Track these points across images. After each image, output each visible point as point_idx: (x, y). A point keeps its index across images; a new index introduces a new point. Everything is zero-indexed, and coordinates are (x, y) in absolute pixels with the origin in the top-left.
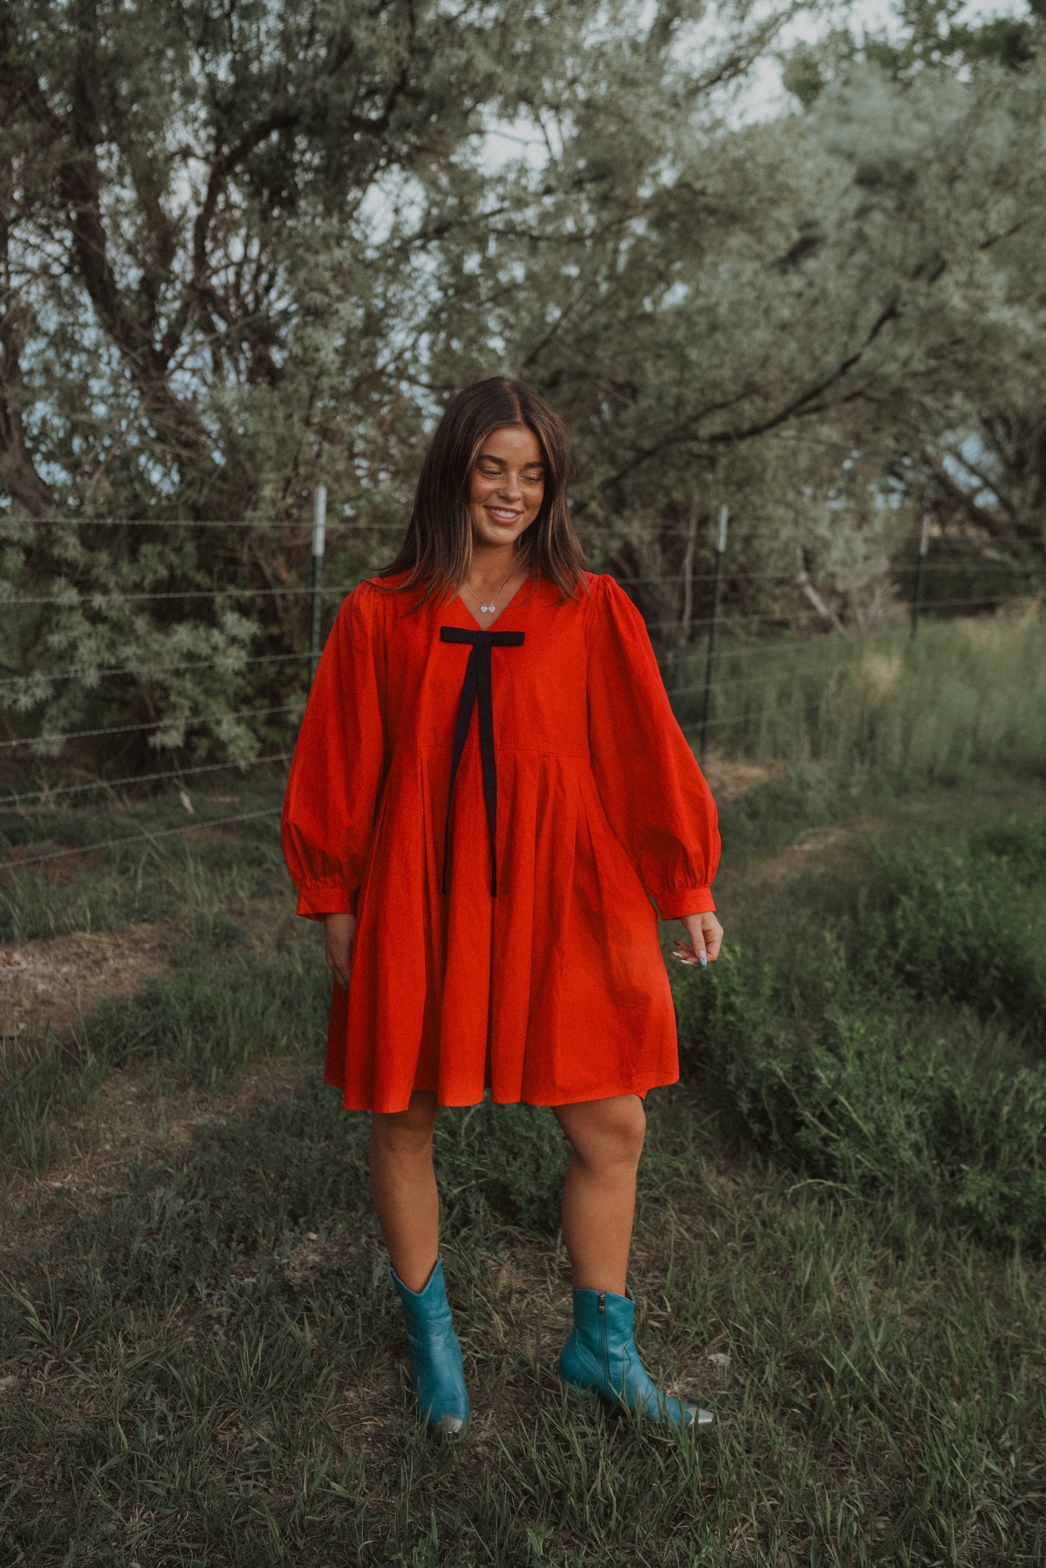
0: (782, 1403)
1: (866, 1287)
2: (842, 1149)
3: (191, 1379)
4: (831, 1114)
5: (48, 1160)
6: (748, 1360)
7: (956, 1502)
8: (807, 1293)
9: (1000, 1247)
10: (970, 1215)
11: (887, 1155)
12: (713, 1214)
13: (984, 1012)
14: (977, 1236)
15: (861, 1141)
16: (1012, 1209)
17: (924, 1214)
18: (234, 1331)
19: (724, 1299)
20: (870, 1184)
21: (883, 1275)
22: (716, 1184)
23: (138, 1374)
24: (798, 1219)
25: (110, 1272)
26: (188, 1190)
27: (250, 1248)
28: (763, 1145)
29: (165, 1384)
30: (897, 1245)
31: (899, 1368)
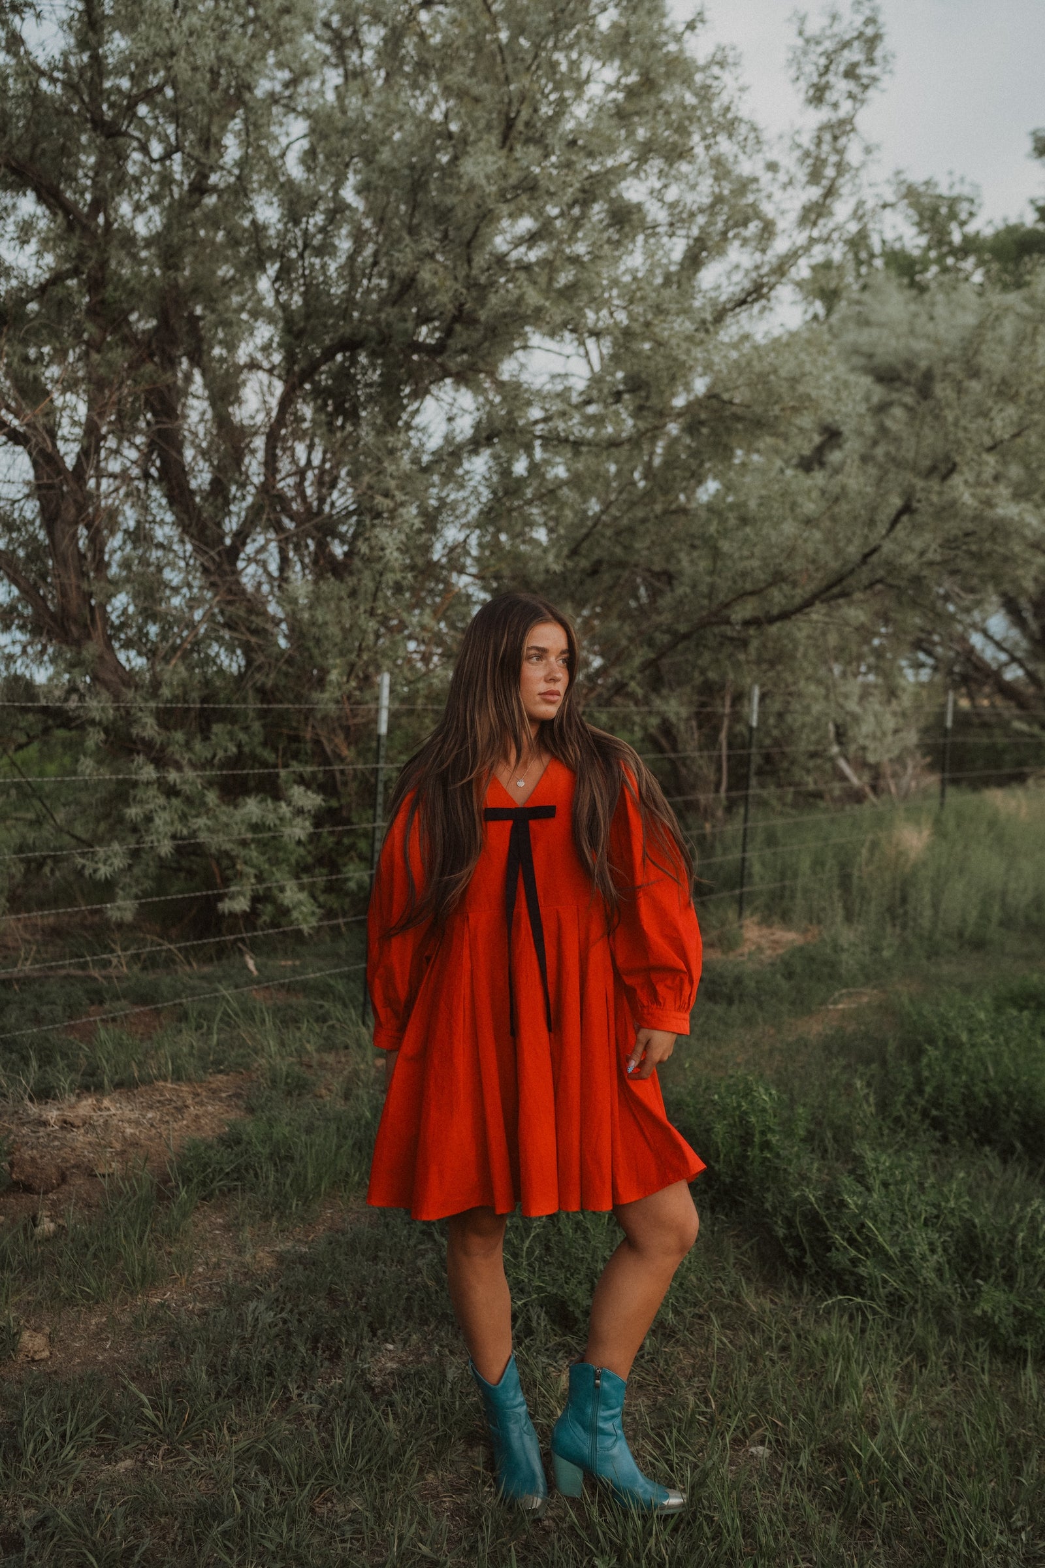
0: (814, 1485)
1: (891, 1389)
2: (870, 1269)
3: (289, 1459)
4: (860, 1239)
5: (149, 1278)
6: (783, 1450)
8: (838, 1395)
9: (1013, 1356)
10: (985, 1327)
11: (912, 1277)
12: (752, 1328)
13: (1006, 1154)
14: (994, 1349)
15: (886, 1262)
16: (1025, 1321)
17: (946, 1329)
18: (324, 1422)
19: (763, 1401)
20: (896, 1302)
21: (906, 1378)
22: (753, 1301)
23: (244, 1456)
24: (829, 1332)
25: (213, 1372)
26: (276, 1304)
27: (335, 1356)
28: (799, 1269)
29: (266, 1463)
30: (921, 1355)
31: (920, 1457)
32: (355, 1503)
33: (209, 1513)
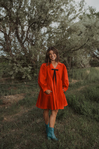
0: (79, 133)
1: (86, 124)
2: (84, 113)
3: (30, 130)
5: (16, 113)
6: (76, 130)
7: (94, 141)
8: (81, 125)
10: (95, 118)
11: (88, 114)
12: (73, 118)
14: (96, 121)
15: (86, 112)
17: (92, 118)
18: (33, 126)
19: (74, 125)
20: (87, 116)
21: (88, 123)
22: (73, 116)
23: (26, 129)
24: (80, 119)
25: (22, 122)
26: (28, 115)
27: (34, 120)
28: (78, 113)
30: (89, 121)
31: (89, 130)
32: (36, 134)
33: (22, 135)
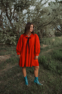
0: (47, 84)
1: (52, 77)
2: (51, 69)
3: (12, 82)
4: (50, 67)
6: (45, 82)
7: (57, 90)
8: (49, 78)
9: (60, 75)
10: (59, 73)
11: (54, 69)
12: (43, 73)
13: (60, 61)
16: (61, 73)
17: (56, 73)
18: (14, 79)
19: (44, 78)
20: (53, 71)
22: (43, 71)
24: (48, 73)
25: (7, 76)
26: (12, 71)
27: (15, 74)
28: (46, 69)
29: (10, 82)
30: (54, 75)
31: (54, 82)
32: (16, 85)
33: (6, 86)
